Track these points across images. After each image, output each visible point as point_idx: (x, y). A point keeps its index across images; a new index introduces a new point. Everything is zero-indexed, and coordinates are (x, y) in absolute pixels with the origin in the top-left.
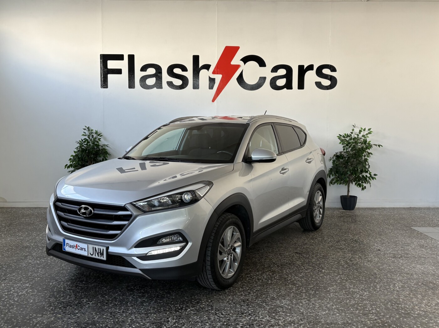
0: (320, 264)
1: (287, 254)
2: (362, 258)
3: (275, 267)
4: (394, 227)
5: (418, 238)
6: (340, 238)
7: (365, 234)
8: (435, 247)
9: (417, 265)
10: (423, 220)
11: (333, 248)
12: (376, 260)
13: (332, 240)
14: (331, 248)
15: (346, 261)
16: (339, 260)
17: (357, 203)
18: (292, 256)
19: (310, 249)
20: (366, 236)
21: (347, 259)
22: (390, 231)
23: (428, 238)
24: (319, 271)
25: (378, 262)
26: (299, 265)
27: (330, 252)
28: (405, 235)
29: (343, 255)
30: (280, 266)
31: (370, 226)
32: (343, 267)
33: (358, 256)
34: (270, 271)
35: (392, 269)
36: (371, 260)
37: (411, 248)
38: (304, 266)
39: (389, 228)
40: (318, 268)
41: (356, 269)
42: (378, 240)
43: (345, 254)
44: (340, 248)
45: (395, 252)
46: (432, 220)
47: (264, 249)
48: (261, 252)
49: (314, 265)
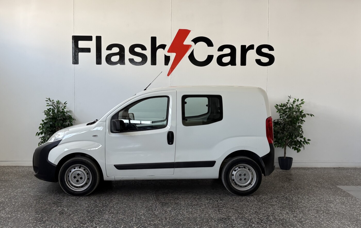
0: (251, 219)
1: (225, 210)
2: (289, 214)
3: (213, 221)
4: (321, 185)
5: (341, 195)
6: (273, 196)
7: (295, 192)
8: (354, 204)
9: (335, 220)
10: (348, 179)
11: (265, 204)
12: (301, 216)
13: (266, 197)
14: (263, 205)
15: (275, 217)
16: (269, 216)
17: (293, 163)
18: (229, 212)
19: (246, 205)
20: (297, 193)
21: (276, 214)
22: (318, 189)
23: (349, 196)
24: (249, 225)
25: (302, 217)
26: (233, 220)
27: (262, 208)
28: (330, 192)
29: (273, 211)
30: (216, 221)
31: (301, 184)
32: (271, 222)
33: (286, 212)
34: (207, 225)
35: (313, 224)
36: (296, 216)
37: (333, 205)
38: (237, 221)
39: (317, 186)
40: (249, 223)
41: (282, 224)
42: (306, 198)
43: (274, 210)
44: (272, 205)
45: (319, 209)
46: (356, 179)
47: (205, 205)
48: (202, 208)
49: (246, 220)
